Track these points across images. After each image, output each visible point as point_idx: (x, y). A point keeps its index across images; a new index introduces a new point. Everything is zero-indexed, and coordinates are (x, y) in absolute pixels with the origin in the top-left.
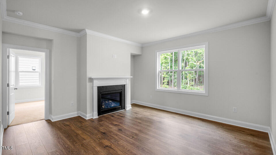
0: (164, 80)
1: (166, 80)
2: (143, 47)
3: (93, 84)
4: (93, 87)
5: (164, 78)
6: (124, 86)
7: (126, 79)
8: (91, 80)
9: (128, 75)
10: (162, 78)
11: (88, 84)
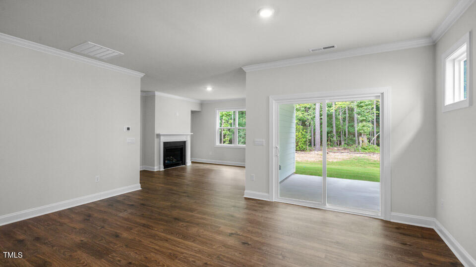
0: (224, 138)
1: (227, 138)
2: (202, 104)
3: (160, 139)
4: (160, 142)
5: (225, 135)
6: (185, 142)
7: (187, 135)
8: (159, 136)
9: (188, 132)
10: (222, 136)
11: (156, 140)
